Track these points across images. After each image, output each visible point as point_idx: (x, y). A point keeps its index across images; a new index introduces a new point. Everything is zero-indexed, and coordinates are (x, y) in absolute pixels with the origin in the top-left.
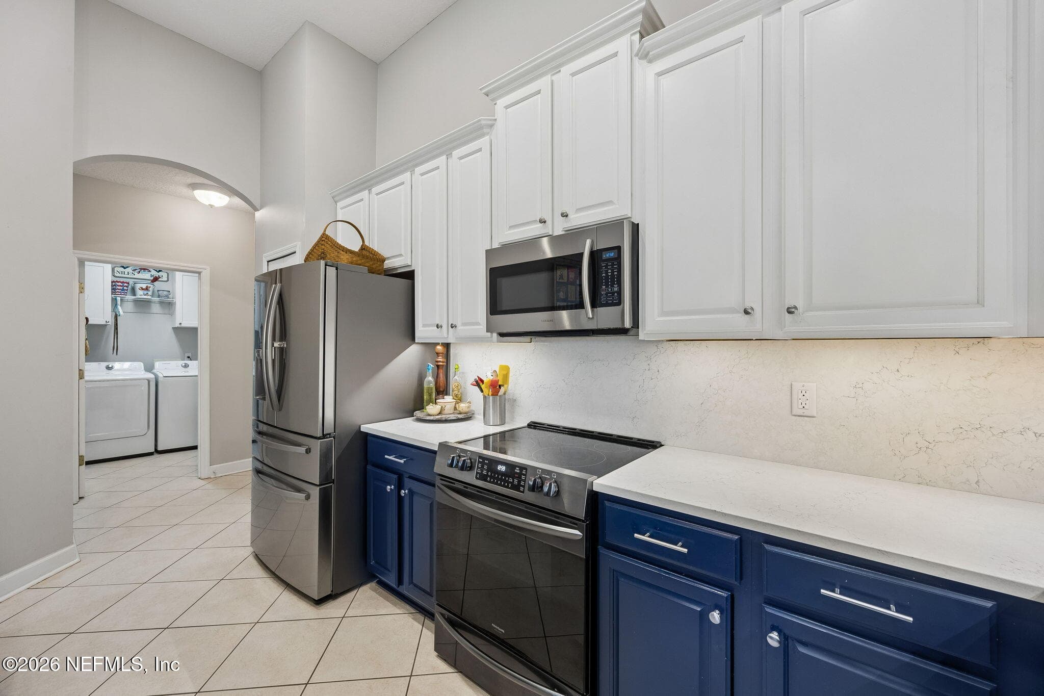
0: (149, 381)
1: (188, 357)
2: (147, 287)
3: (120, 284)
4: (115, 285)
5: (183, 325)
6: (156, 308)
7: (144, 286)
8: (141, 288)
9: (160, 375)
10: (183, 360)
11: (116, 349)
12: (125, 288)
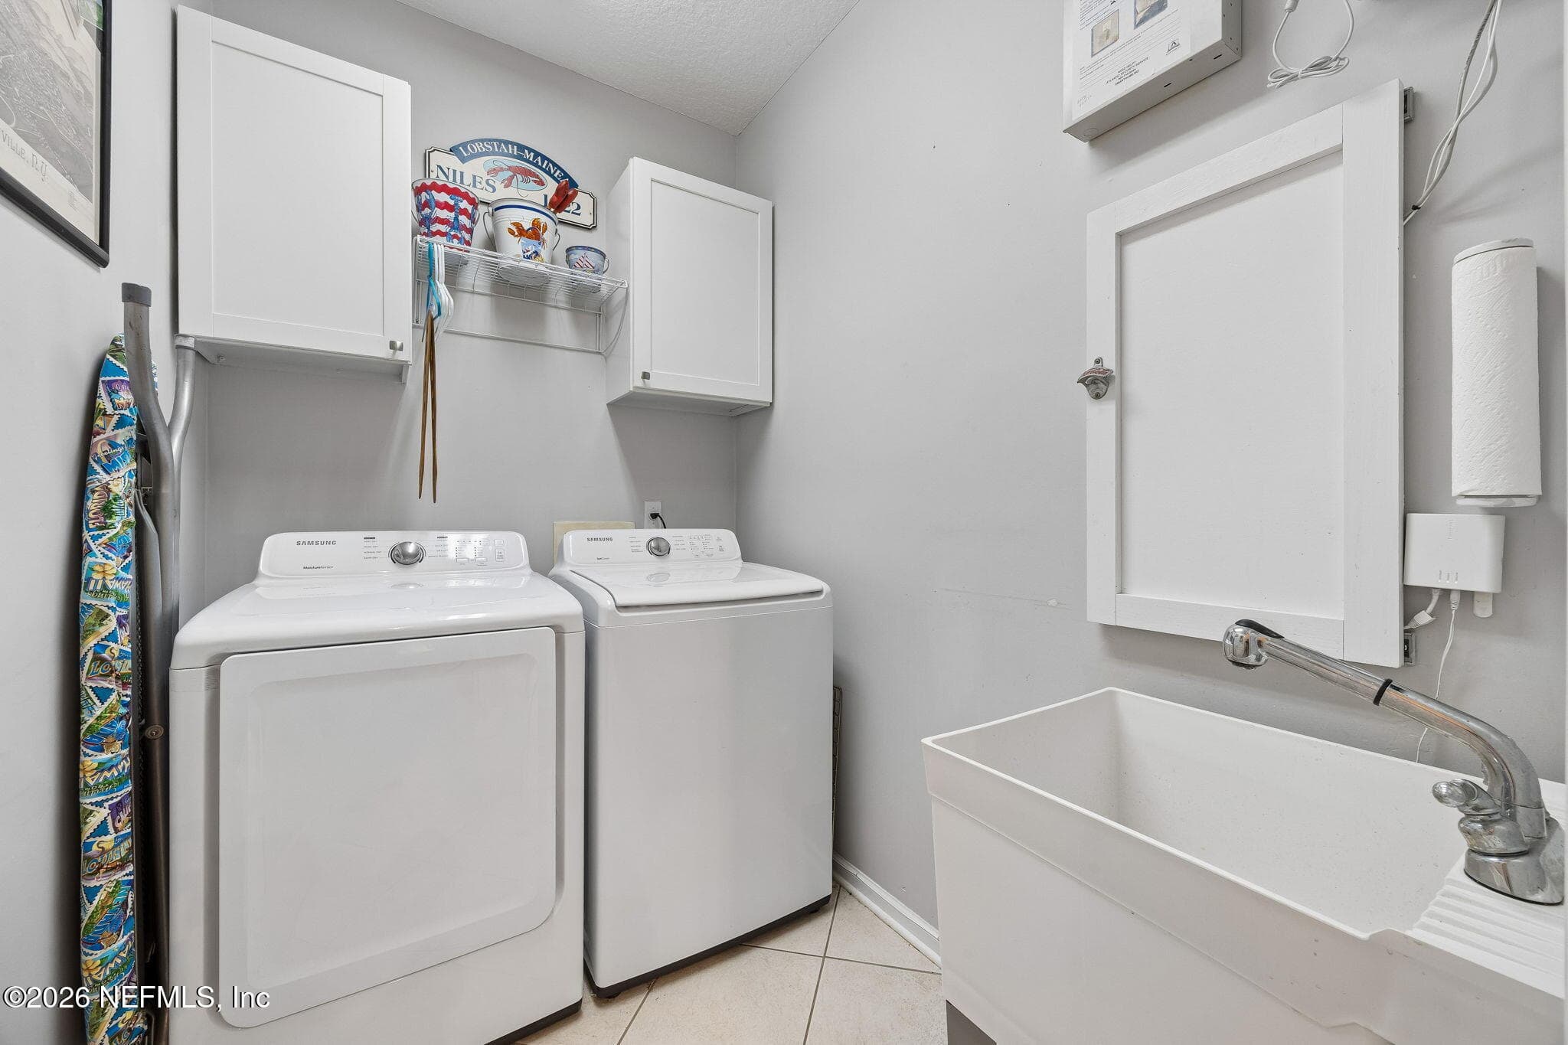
0: (559, 632)
1: (654, 516)
2: (536, 224)
3: (443, 197)
4: (427, 204)
5: (654, 384)
6: (559, 325)
7: (526, 219)
8: (518, 225)
9: (605, 602)
10: (639, 525)
11: (430, 471)
12: (463, 219)
